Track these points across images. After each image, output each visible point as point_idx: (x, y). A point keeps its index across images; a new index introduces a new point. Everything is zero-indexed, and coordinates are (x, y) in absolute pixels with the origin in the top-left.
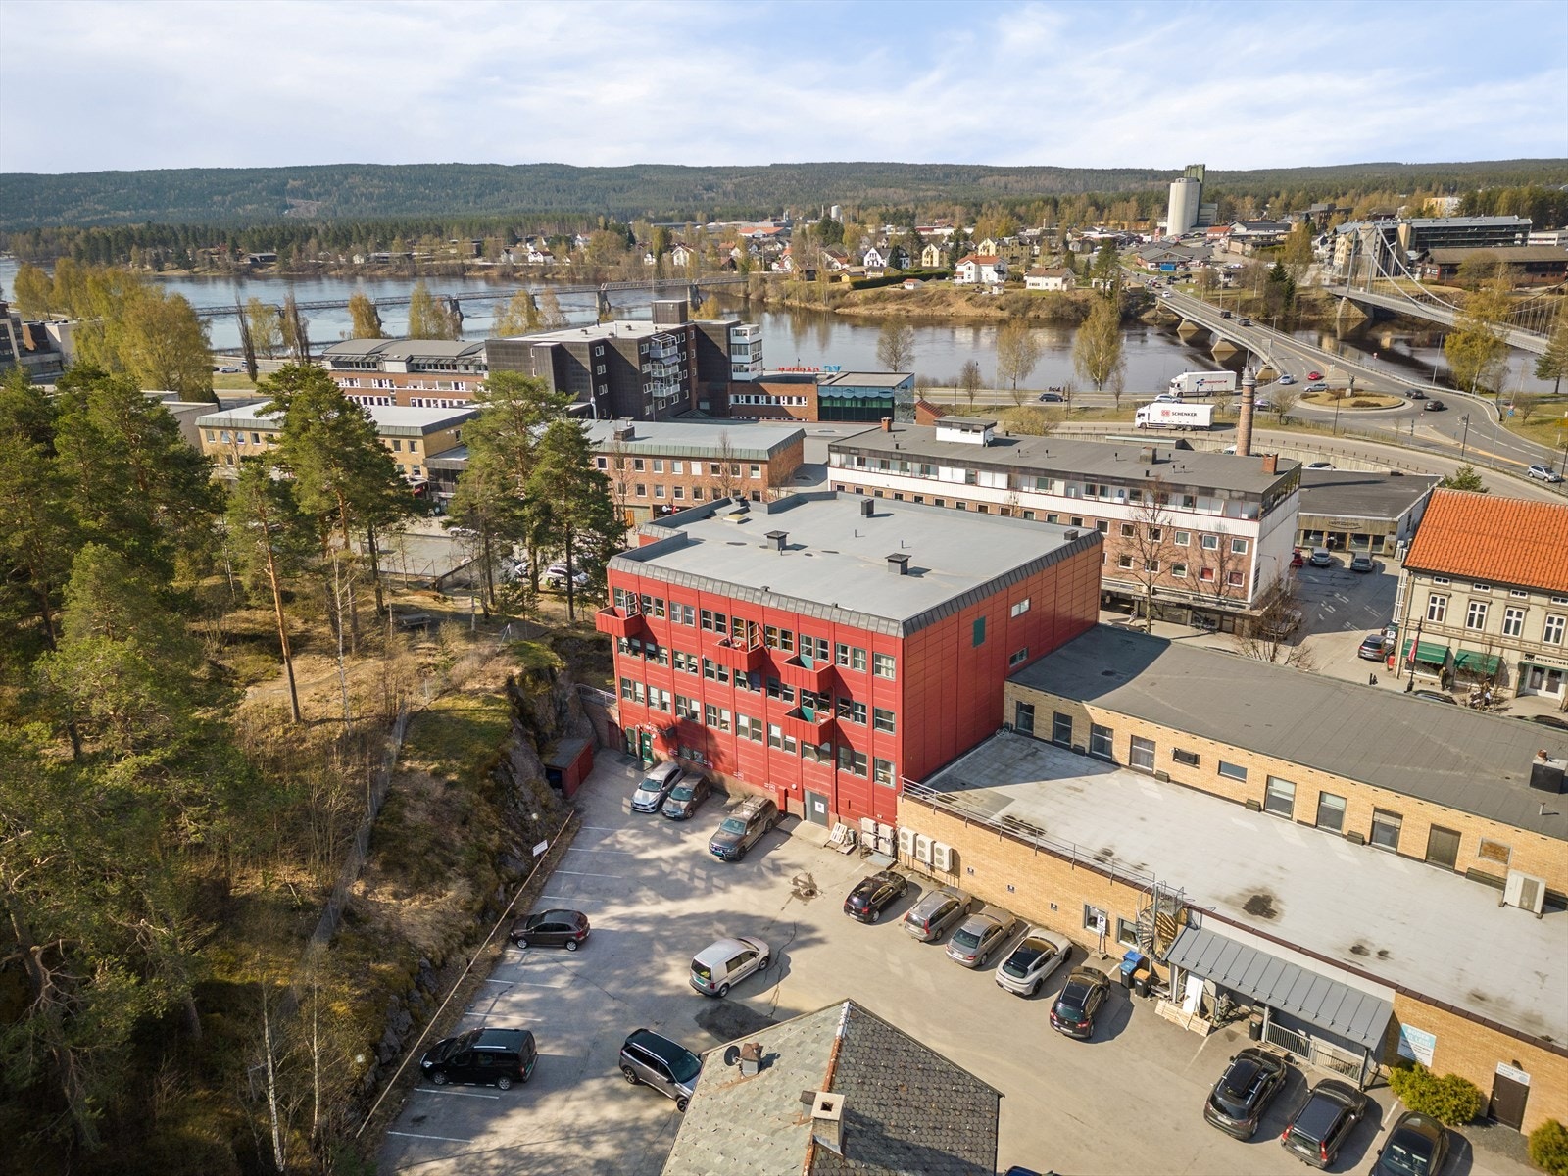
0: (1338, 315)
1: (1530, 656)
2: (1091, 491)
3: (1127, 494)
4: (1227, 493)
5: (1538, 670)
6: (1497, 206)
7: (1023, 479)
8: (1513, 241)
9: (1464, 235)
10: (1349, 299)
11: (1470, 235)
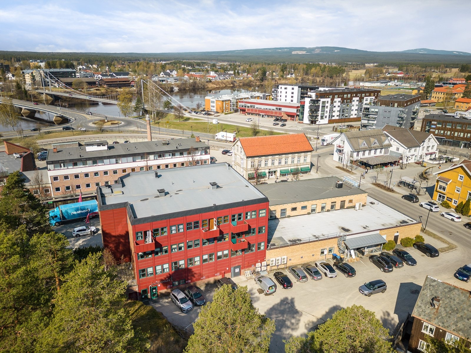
0: (44, 99)
1: (270, 170)
2: (160, 156)
3: (171, 155)
4: (201, 148)
5: (272, 172)
6: (57, 66)
7: (137, 157)
8: (72, 76)
9: (59, 74)
10: (46, 94)
11: (61, 74)
